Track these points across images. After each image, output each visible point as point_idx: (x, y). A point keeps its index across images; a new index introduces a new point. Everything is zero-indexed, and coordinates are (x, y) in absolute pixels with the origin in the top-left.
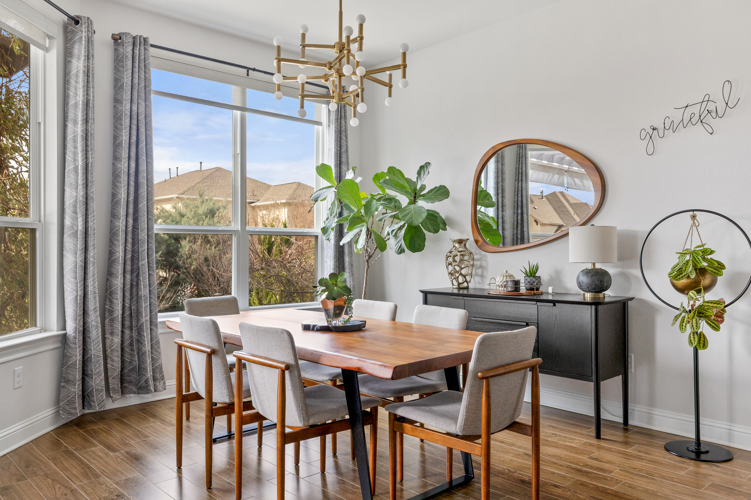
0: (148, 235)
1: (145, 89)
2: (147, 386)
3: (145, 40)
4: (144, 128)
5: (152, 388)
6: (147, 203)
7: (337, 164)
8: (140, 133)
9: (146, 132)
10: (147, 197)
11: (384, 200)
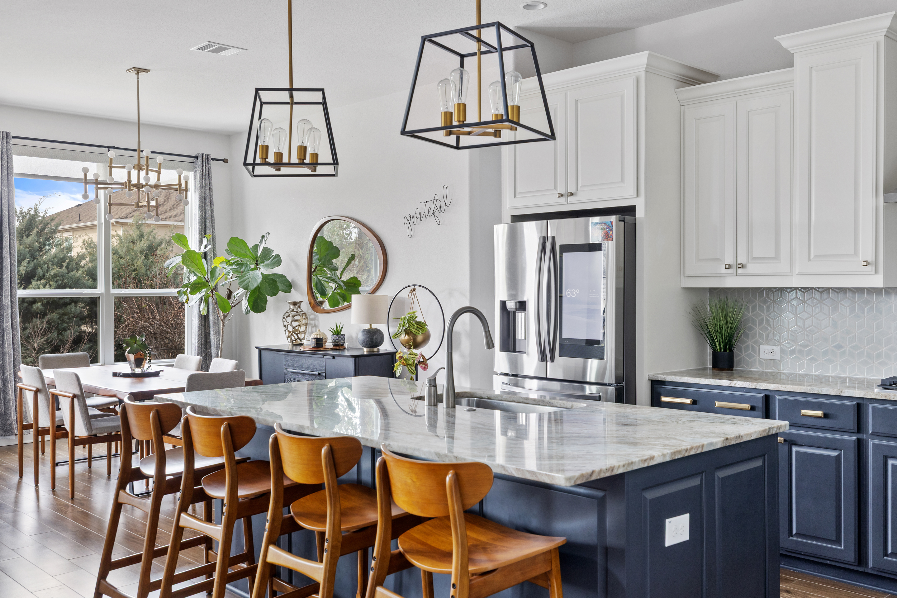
0: (11, 301)
1: (8, 176)
2: (11, 429)
3: (7, 134)
4: (7, 210)
5: (15, 431)
6: (11, 274)
7: (202, 229)
8: (3, 214)
9: (9, 213)
10: (10, 269)
11: (237, 265)
